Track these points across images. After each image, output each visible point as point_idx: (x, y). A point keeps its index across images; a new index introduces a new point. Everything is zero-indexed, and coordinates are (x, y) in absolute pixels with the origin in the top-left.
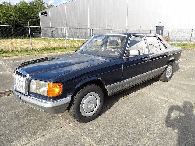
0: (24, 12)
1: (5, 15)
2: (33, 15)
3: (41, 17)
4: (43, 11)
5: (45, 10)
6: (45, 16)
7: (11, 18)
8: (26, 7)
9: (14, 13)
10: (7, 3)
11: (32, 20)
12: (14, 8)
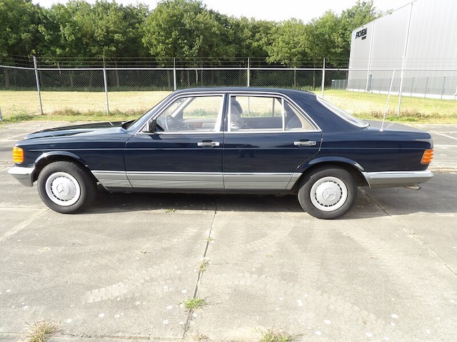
0: (324, 35)
1: (288, 43)
2: (340, 39)
3: (355, 42)
4: (360, 29)
5: (365, 27)
6: (363, 38)
7: (295, 50)
8: (329, 23)
9: (302, 39)
10: (296, 20)
11: (337, 49)
12: (305, 29)
